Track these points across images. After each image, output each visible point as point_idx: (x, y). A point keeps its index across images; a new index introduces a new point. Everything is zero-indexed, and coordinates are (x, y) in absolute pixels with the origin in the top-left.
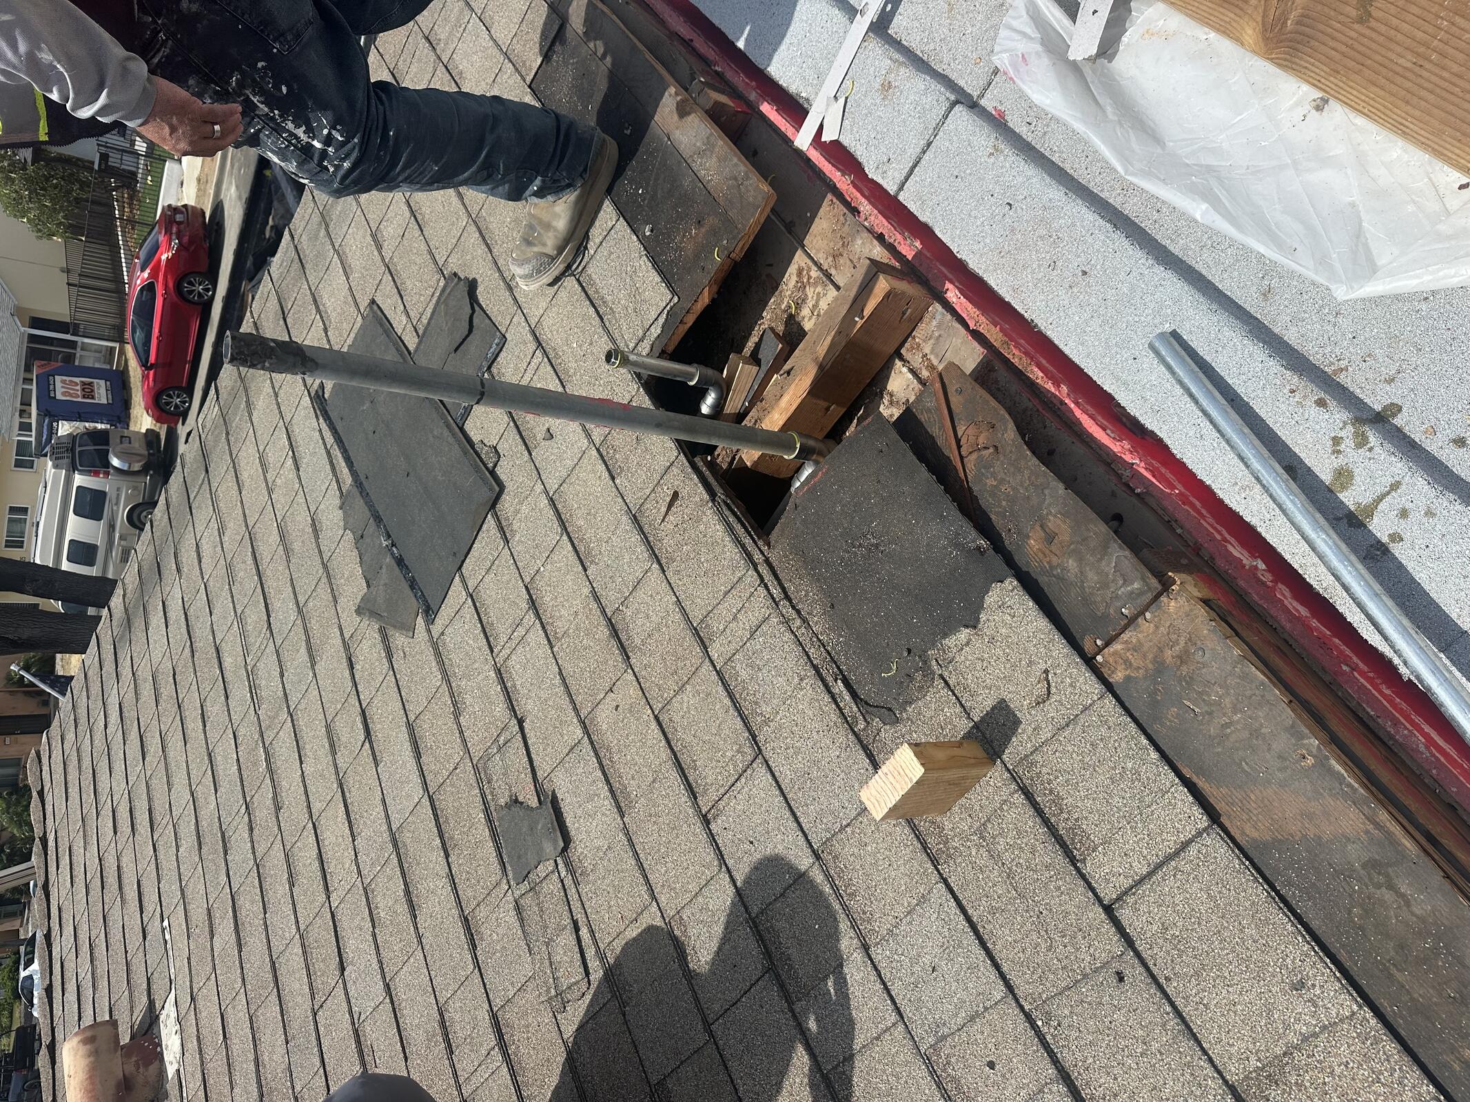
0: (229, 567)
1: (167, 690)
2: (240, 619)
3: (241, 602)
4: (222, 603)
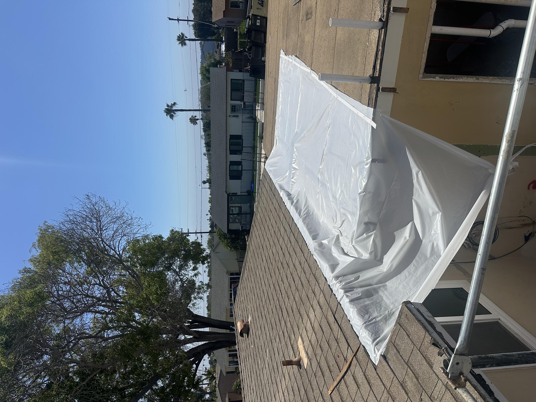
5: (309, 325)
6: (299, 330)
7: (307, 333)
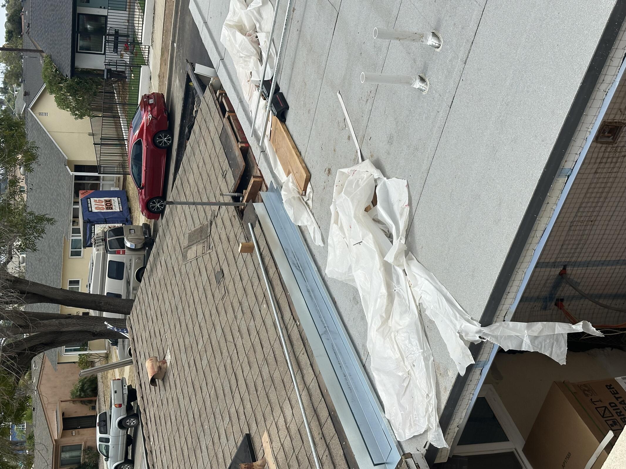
0: (174, 248)
1: (162, 283)
2: (177, 259)
3: (177, 255)
4: (174, 257)
5: (281, 422)
6: (265, 421)
7: (278, 432)
